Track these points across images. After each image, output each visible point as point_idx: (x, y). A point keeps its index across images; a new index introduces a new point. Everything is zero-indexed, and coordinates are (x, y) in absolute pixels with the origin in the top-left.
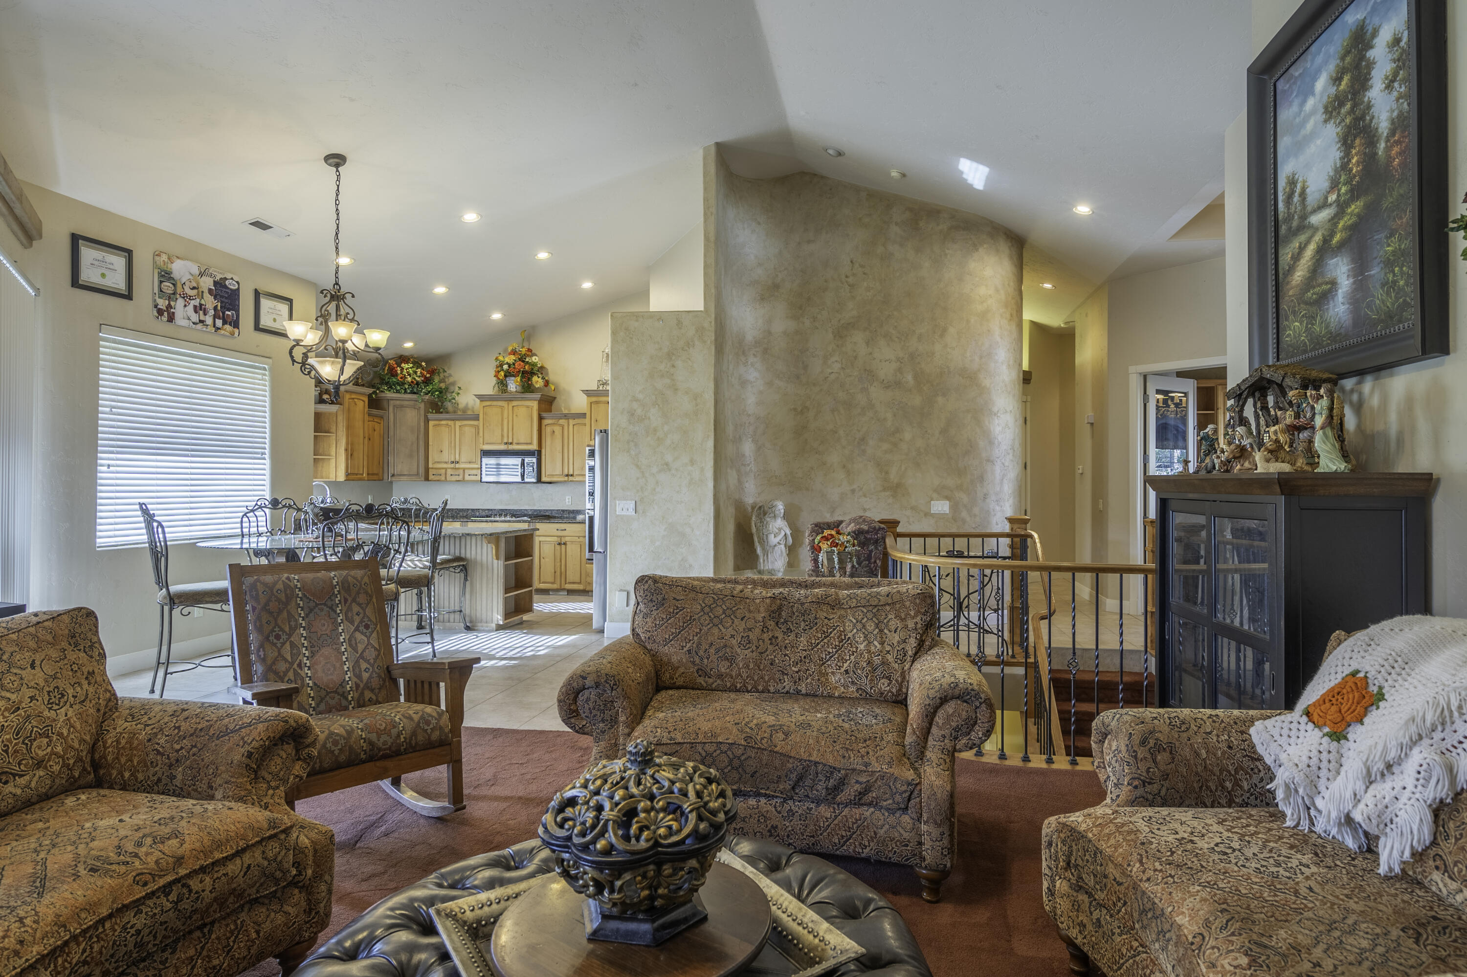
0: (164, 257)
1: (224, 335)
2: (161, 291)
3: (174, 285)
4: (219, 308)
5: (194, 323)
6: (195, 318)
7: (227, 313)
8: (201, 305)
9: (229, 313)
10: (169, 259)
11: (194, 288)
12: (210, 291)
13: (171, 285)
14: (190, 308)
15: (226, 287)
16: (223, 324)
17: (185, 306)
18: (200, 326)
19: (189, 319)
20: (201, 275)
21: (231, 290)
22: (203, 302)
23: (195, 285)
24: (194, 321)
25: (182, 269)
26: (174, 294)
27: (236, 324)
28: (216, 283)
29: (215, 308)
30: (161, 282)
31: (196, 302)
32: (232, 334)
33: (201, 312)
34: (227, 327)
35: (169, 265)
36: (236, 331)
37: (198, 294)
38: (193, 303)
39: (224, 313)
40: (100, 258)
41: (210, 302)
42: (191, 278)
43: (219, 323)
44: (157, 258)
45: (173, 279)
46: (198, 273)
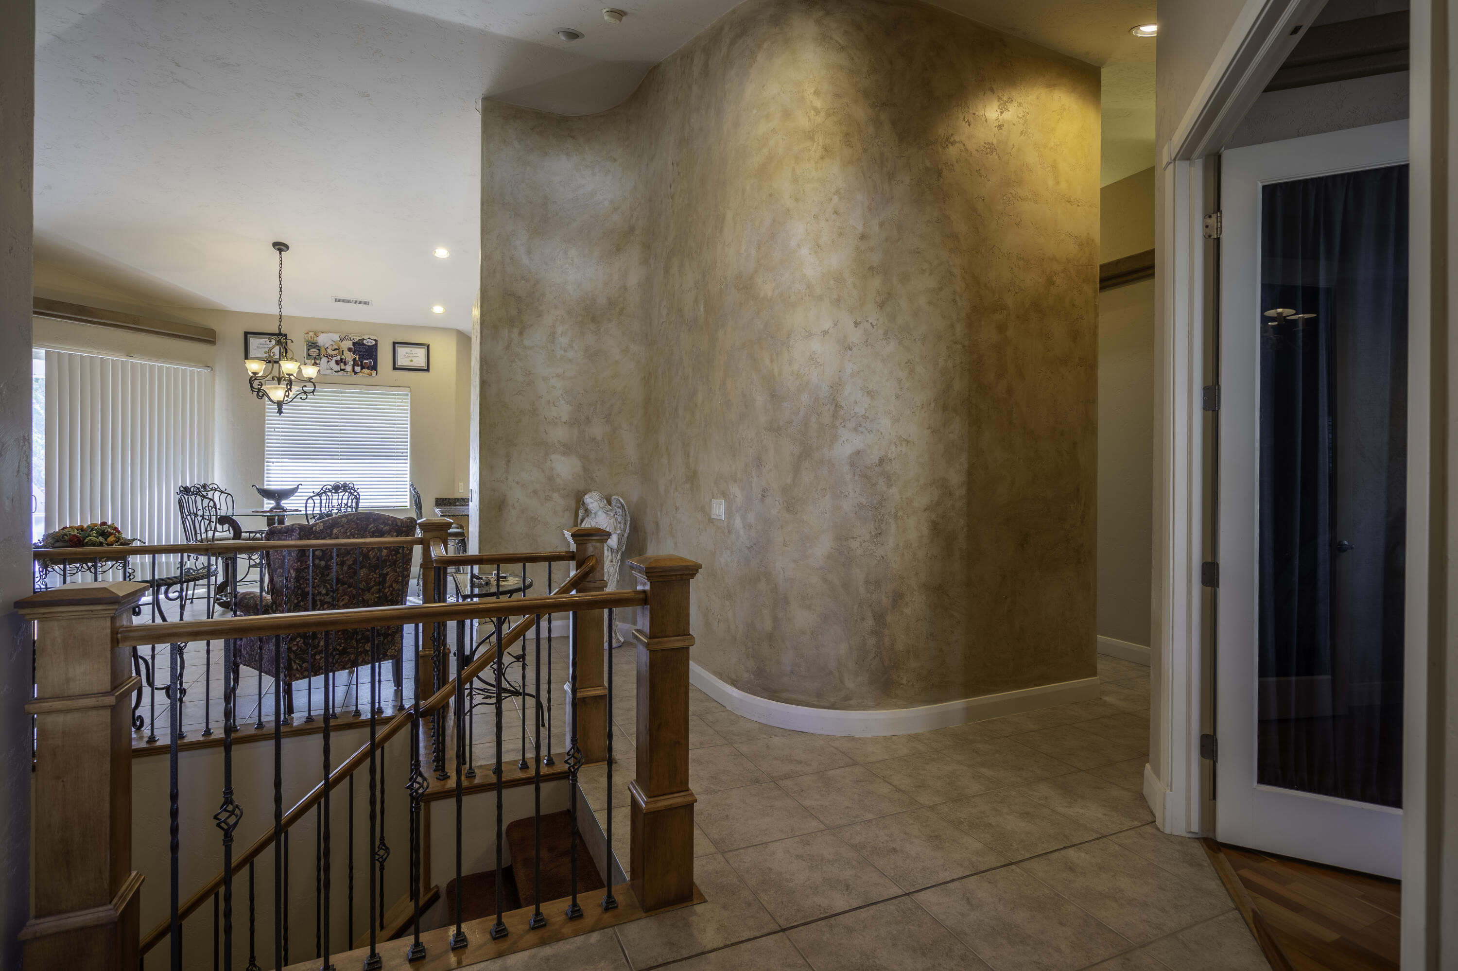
0: (311, 334)
1: (362, 376)
2: (309, 355)
3: (319, 350)
4: (357, 359)
5: (336, 372)
6: (337, 368)
7: (365, 361)
8: (341, 360)
9: (367, 361)
10: (315, 334)
11: (336, 349)
12: (350, 350)
13: (316, 351)
14: (333, 364)
15: (364, 345)
16: (361, 369)
17: (328, 362)
18: (341, 373)
19: (332, 369)
20: (342, 340)
21: (368, 346)
22: (343, 357)
23: (337, 348)
24: (336, 370)
25: (323, 340)
26: (319, 355)
27: (374, 367)
28: (354, 344)
29: (354, 360)
30: (309, 350)
31: (338, 358)
32: (371, 375)
33: (342, 364)
34: (366, 371)
35: (315, 339)
36: (374, 373)
37: (339, 353)
38: (334, 359)
39: (362, 362)
40: (264, 342)
41: (349, 356)
42: (333, 343)
43: (358, 369)
44: (306, 336)
45: (318, 346)
46: (339, 339)
